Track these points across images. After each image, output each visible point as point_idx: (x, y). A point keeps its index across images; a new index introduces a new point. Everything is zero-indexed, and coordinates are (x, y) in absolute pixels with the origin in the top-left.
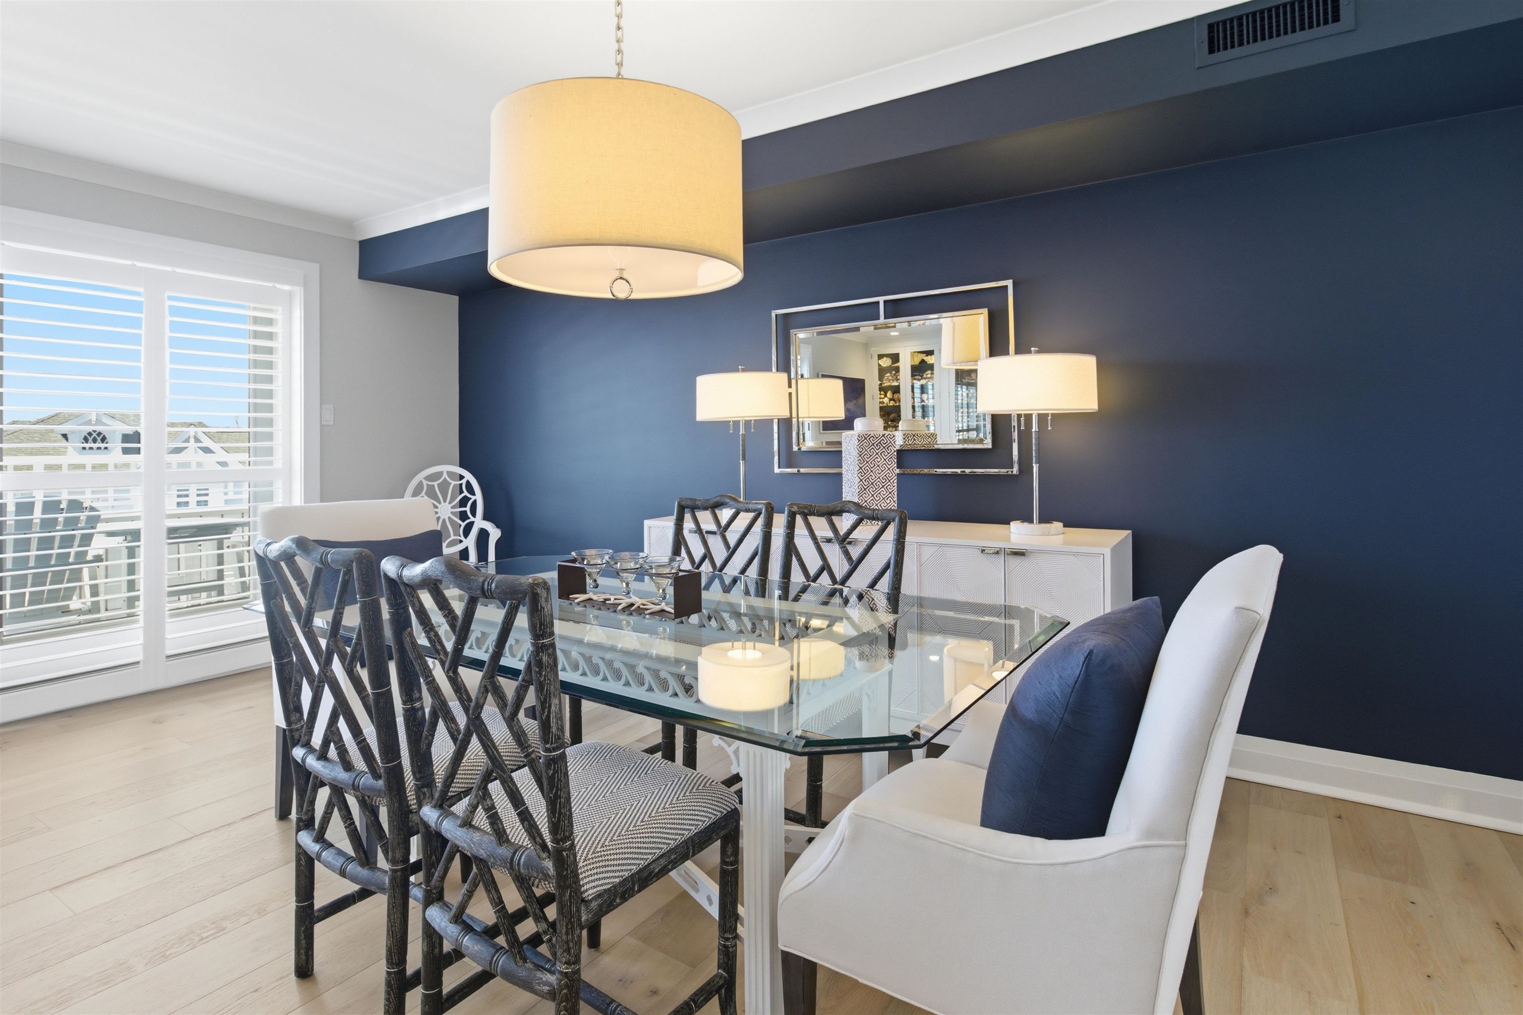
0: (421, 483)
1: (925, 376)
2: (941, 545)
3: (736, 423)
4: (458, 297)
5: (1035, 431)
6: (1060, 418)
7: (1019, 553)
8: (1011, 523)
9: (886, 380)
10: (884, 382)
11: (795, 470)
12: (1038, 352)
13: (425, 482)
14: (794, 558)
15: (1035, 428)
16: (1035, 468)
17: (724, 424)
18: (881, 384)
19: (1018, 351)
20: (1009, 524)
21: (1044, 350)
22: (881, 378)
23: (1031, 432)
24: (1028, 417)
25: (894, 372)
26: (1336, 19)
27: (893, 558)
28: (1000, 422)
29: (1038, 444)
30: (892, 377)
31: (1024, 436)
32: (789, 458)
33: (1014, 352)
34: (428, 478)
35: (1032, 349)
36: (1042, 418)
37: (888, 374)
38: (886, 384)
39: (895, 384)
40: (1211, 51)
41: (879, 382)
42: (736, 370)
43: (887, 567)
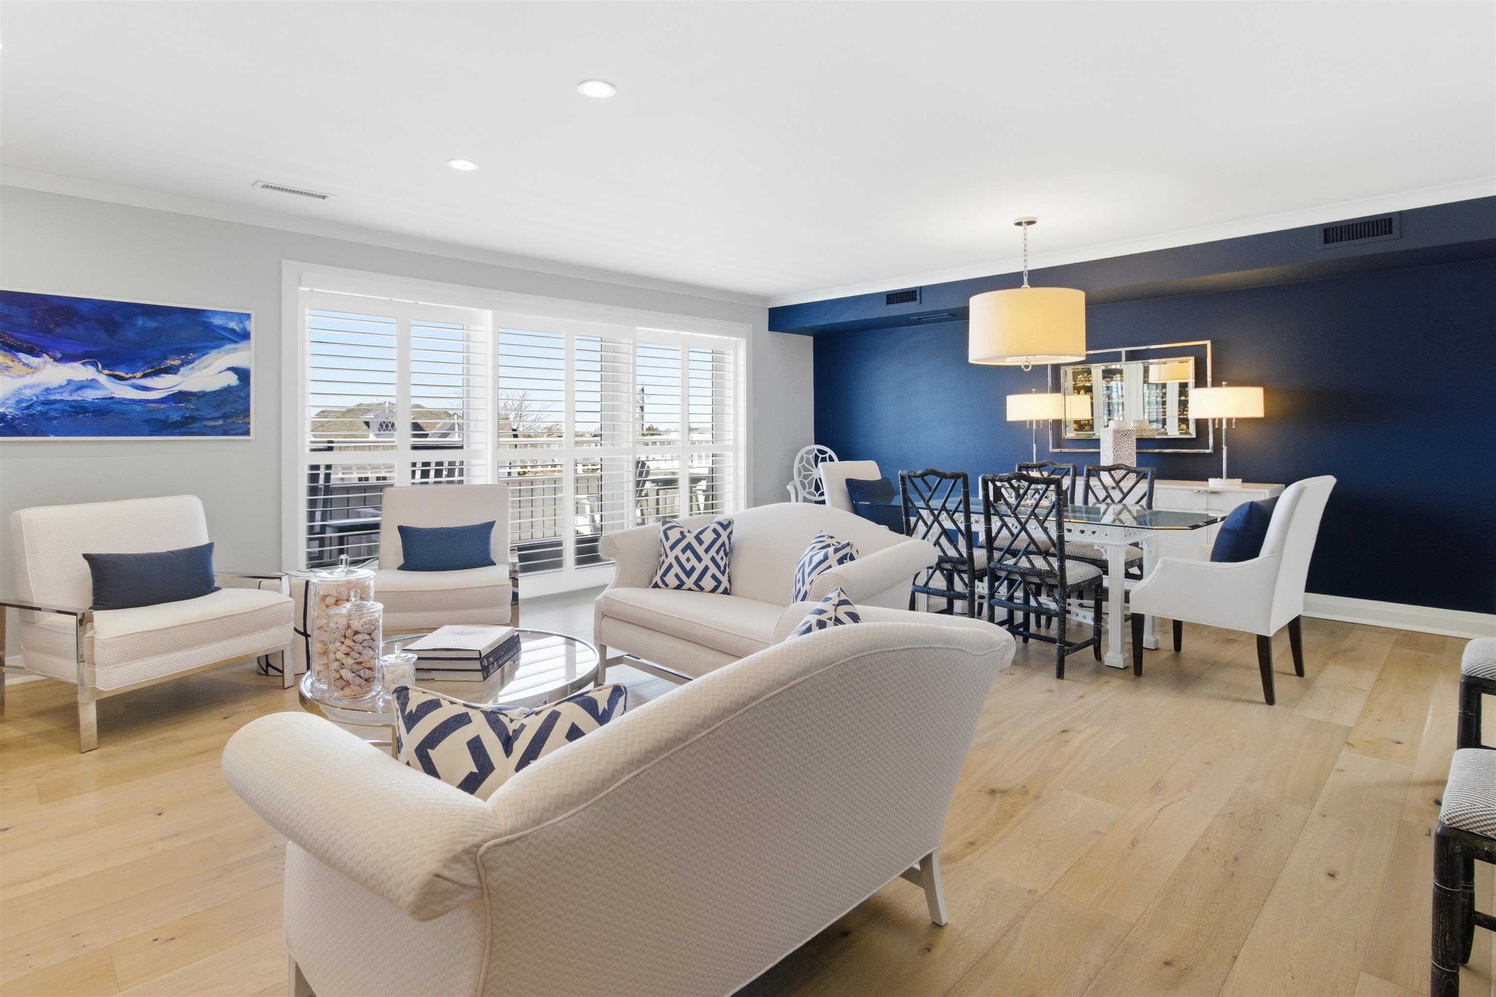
0: (802, 456)
1: (1114, 379)
2: (1168, 489)
3: (1031, 422)
4: (812, 337)
5: (1225, 429)
6: (1240, 421)
7: (1216, 493)
8: (1210, 480)
9: (1079, 381)
10: (1078, 382)
11: (1059, 450)
12: (1228, 385)
13: (805, 456)
14: (1090, 491)
15: (1224, 427)
16: (1225, 448)
17: (1023, 423)
18: (1075, 384)
19: (1214, 385)
20: (1208, 481)
21: (1232, 383)
22: (1075, 379)
23: (1222, 430)
24: (1220, 420)
25: (1086, 374)
26: (1391, 232)
27: (1147, 492)
28: (1201, 424)
29: (1227, 436)
30: (1085, 378)
31: (1217, 432)
32: (1059, 442)
33: (1211, 385)
34: (806, 453)
35: (1224, 383)
36: (1229, 421)
37: (1081, 376)
38: (1080, 384)
39: (1088, 384)
40: (1326, 242)
41: (1073, 383)
42: (1030, 392)
43: (1145, 495)
